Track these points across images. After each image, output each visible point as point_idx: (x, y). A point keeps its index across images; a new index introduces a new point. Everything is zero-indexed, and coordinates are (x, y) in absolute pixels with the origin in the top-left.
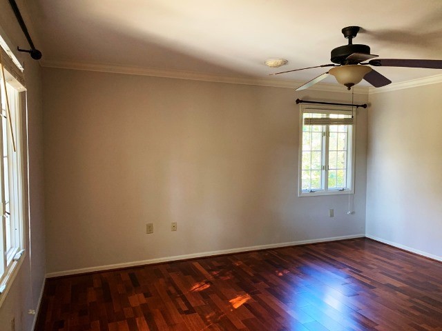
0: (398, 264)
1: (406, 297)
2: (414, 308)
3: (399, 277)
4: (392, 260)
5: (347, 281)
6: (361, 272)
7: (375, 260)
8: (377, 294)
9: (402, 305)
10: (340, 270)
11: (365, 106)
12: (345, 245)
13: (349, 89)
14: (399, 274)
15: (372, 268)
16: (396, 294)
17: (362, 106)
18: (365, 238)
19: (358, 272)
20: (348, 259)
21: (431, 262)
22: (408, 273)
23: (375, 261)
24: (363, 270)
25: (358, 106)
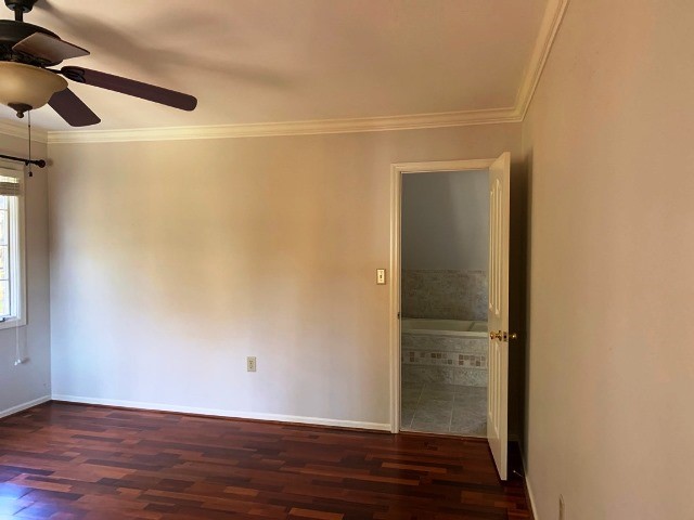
0: (113, 435)
1: (137, 492)
2: (150, 508)
3: (120, 460)
4: (104, 430)
5: (23, 502)
6: (51, 473)
7: (73, 441)
8: (85, 507)
9: (133, 510)
10: (8, 483)
11: (41, 163)
12: (13, 425)
13: (21, 116)
14: (118, 454)
15: (71, 458)
16: (119, 493)
17: (36, 163)
18: (51, 402)
19: (44, 475)
20: (23, 454)
21: (162, 416)
22: (131, 447)
23: (74, 443)
24: (53, 469)
25: (27, 162)
